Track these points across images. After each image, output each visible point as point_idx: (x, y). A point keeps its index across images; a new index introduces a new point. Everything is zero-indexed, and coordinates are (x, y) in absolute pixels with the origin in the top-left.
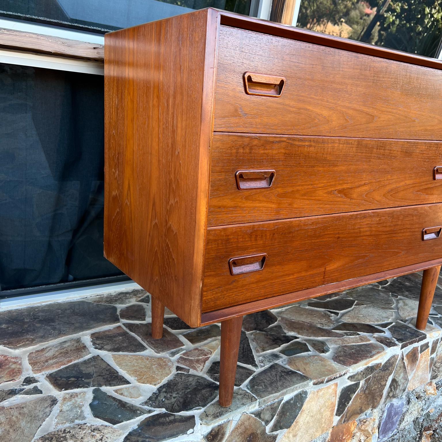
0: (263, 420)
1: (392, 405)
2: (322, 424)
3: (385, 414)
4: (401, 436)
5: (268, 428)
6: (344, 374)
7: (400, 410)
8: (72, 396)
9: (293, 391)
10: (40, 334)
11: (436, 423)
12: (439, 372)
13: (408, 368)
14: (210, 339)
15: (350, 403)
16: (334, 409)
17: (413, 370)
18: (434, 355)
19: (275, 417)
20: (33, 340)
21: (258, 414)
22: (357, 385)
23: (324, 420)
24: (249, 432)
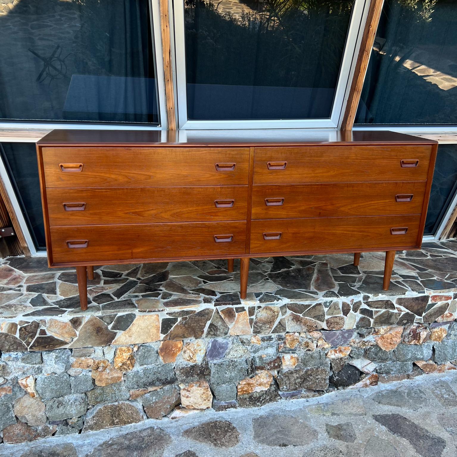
0: (105, 322)
1: (215, 341)
2: (151, 336)
3: (210, 345)
4: (231, 365)
5: (110, 327)
6: (162, 311)
7: (225, 346)
8: (29, 294)
9: (124, 311)
10: (41, 269)
11: (269, 365)
12: (262, 330)
13: (226, 320)
14: (115, 284)
15: (172, 329)
16: (159, 329)
17: (232, 322)
18: (254, 317)
19: (113, 322)
20: (36, 271)
21: (101, 318)
22: (176, 320)
23: (152, 334)
24: (98, 326)
